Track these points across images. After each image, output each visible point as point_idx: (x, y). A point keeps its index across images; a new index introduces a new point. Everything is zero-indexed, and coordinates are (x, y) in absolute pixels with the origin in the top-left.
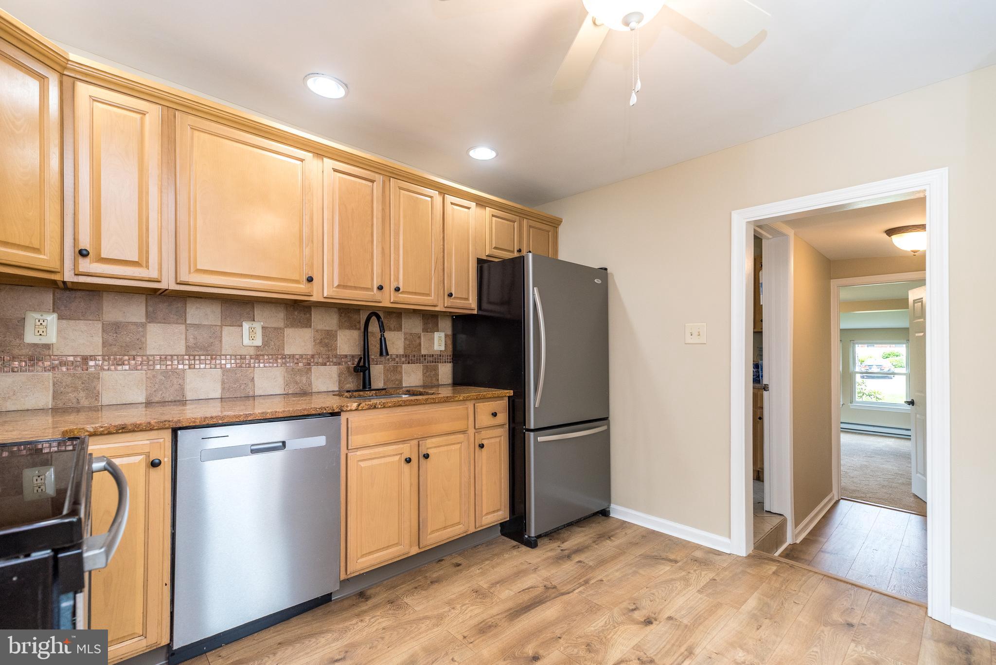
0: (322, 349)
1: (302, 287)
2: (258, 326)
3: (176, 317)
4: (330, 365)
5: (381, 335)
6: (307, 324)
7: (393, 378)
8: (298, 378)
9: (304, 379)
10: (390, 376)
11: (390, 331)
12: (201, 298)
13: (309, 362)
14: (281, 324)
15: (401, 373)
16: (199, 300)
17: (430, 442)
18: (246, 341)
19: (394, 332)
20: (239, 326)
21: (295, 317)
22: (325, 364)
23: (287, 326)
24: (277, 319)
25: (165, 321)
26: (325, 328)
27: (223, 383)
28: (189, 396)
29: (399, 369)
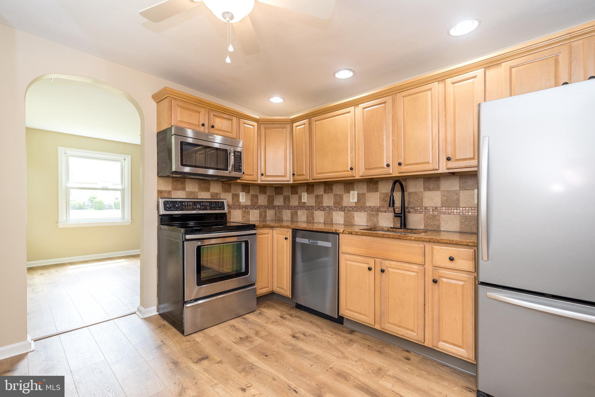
0: (384, 203)
1: (350, 173)
2: (356, 193)
3: (330, 191)
4: (388, 212)
5: (391, 194)
6: (376, 190)
7: (431, 224)
8: (372, 218)
9: (375, 220)
10: (429, 221)
11: (429, 191)
12: (337, 183)
13: (378, 210)
14: (365, 191)
15: (439, 220)
16: (336, 184)
17: (387, 263)
18: (351, 200)
19: (432, 192)
20: (349, 193)
21: (371, 187)
22: (385, 212)
23: (367, 192)
24: (363, 189)
25: (328, 193)
26: (385, 192)
27: (344, 218)
28: (334, 222)
29: (437, 218)
